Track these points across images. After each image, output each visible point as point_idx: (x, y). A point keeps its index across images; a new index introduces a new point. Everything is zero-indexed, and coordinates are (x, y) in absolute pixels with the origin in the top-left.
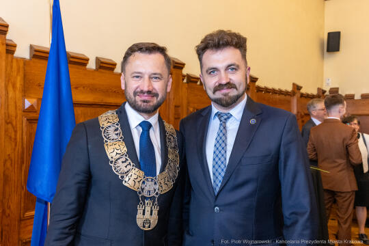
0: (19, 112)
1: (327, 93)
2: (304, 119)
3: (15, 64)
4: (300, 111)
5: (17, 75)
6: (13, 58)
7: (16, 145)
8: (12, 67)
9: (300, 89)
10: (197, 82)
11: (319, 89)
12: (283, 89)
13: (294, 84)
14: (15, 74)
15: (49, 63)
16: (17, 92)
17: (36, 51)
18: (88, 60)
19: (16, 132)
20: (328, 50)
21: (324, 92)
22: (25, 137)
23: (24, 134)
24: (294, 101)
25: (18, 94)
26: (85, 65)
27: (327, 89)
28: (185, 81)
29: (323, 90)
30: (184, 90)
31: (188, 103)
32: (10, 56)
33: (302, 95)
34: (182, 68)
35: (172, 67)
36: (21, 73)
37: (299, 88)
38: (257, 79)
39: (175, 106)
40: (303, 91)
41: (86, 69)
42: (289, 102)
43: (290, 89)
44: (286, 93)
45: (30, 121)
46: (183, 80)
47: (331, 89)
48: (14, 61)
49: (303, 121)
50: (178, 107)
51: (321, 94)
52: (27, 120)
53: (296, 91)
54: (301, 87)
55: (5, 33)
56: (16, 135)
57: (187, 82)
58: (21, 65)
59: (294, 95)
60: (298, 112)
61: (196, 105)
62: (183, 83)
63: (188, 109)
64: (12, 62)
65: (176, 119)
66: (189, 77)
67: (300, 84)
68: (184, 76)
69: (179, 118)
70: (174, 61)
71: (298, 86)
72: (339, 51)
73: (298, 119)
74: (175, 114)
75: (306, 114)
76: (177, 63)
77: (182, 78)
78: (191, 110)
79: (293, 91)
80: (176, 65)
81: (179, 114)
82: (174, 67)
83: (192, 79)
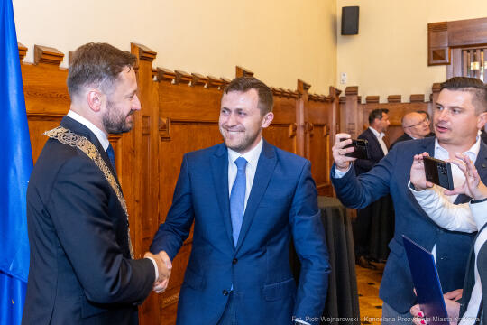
1: (343, 94)
2: (313, 132)
4: (308, 120)
9: (308, 89)
10: (171, 80)
11: (332, 89)
12: (286, 88)
13: (299, 81)
20: (343, 33)
21: (339, 92)
24: (301, 106)
27: (342, 88)
28: (155, 78)
29: (337, 90)
30: (155, 91)
31: (160, 111)
33: (310, 97)
34: (151, 60)
37: (306, 87)
38: (252, 74)
39: (144, 117)
40: (311, 91)
42: (293, 108)
43: (294, 88)
44: (290, 95)
46: (153, 77)
47: (348, 88)
49: (312, 136)
50: (147, 117)
51: (334, 96)
53: (303, 91)
54: (310, 86)
57: (158, 80)
59: (300, 97)
60: (305, 123)
61: (170, 114)
62: (153, 82)
63: (160, 120)
65: (144, 135)
66: (159, 72)
67: (307, 81)
68: (154, 71)
69: (148, 134)
70: (140, 49)
71: (305, 84)
72: (357, 33)
73: (305, 133)
74: (143, 128)
75: (316, 126)
76: (145, 52)
77: (151, 74)
78: (165, 121)
79: (298, 91)
80: (145, 55)
81: (148, 128)
82: (142, 58)
83: (163, 76)
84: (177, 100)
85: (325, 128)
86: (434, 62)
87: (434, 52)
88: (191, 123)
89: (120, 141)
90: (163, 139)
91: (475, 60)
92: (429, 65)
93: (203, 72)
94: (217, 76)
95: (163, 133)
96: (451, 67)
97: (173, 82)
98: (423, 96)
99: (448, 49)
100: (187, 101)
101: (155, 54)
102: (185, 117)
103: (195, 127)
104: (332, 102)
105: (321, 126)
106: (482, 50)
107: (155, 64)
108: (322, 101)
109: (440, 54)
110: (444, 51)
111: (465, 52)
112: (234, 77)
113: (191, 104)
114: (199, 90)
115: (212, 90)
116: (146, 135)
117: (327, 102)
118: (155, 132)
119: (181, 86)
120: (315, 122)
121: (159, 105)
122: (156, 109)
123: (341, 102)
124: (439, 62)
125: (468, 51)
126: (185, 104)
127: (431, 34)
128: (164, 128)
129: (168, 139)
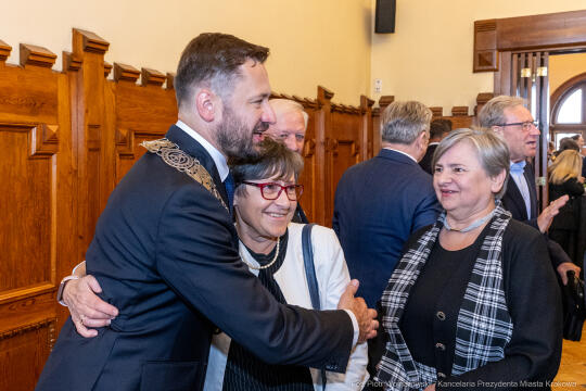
1: (376, 105)
2: (337, 151)
4: (331, 136)
9: (330, 98)
10: (135, 80)
11: (363, 98)
13: (320, 89)
20: (378, 31)
21: (371, 103)
24: (321, 118)
27: (376, 98)
28: (111, 76)
29: (368, 100)
30: (111, 94)
31: (118, 119)
33: (334, 108)
35: (81, 48)
37: (325, 95)
39: (89, 126)
40: (335, 100)
43: (313, 96)
46: (106, 74)
47: (382, 98)
49: (336, 155)
50: (97, 127)
51: (366, 107)
53: (324, 101)
54: (333, 94)
57: (116, 80)
59: (320, 108)
60: (327, 139)
62: (106, 81)
63: (117, 132)
66: (118, 68)
67: (330, 89)
68: (108, 68)
69: (97, 150)
70: (84, 37)
71: (326, 92)
72: (393, 31)
73: (326, 151)
74: (90, 141)
75: (342, 143)
76: (91, 42)
77: (102, 70)
78: (124, 132)
79: (318, 100)
80: (92, 45)
81: (97, 142)
82: (87, 49)
83: (124, 75)
84: (144, 106)
85: (353, 146)
86: (481, 68)
87: (480, 56)
90: (122, 156)
91: (526, 66)
92: (475, 71)
95: (122, 148)
96: (499, 73)
97: (139, 82)
98: (467, 108)
99: (496, 52)
100: (161, 108)
101: (107, 45)
102: (156, 128)
104: (363, 114)
105: (350, 143)
106: (534, 55)
108: (350, 113)
109: (487, 58)
110: (491, 54)
111: (515, 56)
113: (164, 112)
116: (94, 150)
117: (357, 114)
118: (110, 147)
119: (149, 89)
120: (340, 139)
121: (116, 112)
122: (110, 118)
123: (375, 115)
124: (485, 68)
125: (519, 56)
126: (157, 112)
127: (478, 34)
128: (124, 142)
129: (130, 156)
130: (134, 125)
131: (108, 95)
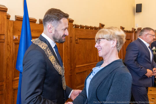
0: (12, 41)
3: (10, 23)
5: (11, 27)
6: (9, 21)
7: (11, 53)
8: (9, 24)
10: (79, 27)
14: (10, 26)
15: (23, 22)
16: (11, 33)
17: (17, 18)
18: (36, 20)
19: (11, 48)
20: (137, 12)
22: (14, 50)
23: (14, 49)
25: (11, 34)
26: (35, 22)
28: (74, 27)
31: (75, 36)
32: (8, 20)
34: (73, 22)
36: (12, 26)
38: (104, 25)
39: (70, 37)
41: (35, 24)
45: (16, 44)
46: (73, 27)
47: (138, 28)
48: (10, 21)
50: (71, 37)
52: (15, 43)
55: (6, 11)
56: (11, 49)
58: (12, 23)
63: (75, 38)
64: (9, 22)
65: (70, 42)
66: (75, 25)
68: (73, 25)
69: (72, 42)
71: (123, 28)
72: (141, 12)
74: (70, 40)
75: (127, 39)
78: (77, 38)
80: (70, 21)
81: (72, 40)
83: (77, 26)
84: (80, 33)
85: (130, 40)
88: (85, 39)
89: (63, 44)
90: (76, 43)
93: (89, 25)
94: (93, 26)
97: (80, 28)
101: (73, 21)
102: (83, 37)
103: (86, 40)
107: (74, 23)
112: (99, 26)
113: (85, 34)
114: (87, 30)
115: (92, 30)
116: (71, 42)
118: (74, 41)
119: (82, 29)
121: (75, 34)
122: (74, 35)
126: (83, 34)
128: (77, 40)
129: (78, 43)
130: (79, 37)
131: (73, 31)
